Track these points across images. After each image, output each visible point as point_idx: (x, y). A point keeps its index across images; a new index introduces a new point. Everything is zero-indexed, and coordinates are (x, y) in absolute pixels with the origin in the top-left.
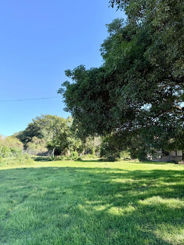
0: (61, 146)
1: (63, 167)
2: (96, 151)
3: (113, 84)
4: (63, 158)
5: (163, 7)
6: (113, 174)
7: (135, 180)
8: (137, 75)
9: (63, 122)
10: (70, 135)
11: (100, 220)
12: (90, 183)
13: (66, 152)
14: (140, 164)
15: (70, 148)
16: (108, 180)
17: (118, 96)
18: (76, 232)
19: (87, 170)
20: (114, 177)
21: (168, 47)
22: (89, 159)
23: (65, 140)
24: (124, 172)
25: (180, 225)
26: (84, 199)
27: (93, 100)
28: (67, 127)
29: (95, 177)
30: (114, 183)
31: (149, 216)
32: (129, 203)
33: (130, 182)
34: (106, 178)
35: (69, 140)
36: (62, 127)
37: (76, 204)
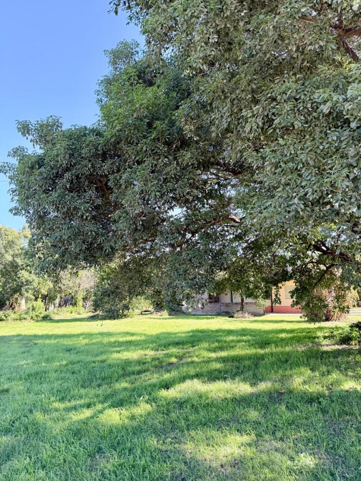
0: (3, 289)
1: (8, 334)
2: (85, 299)
3: (117, 164)
4: (9, 316)
5: (207, 34)
6: (117, 344)
7: (156, 352)
8: (161, 150)
9: (10, 238)
10: (27, 266)
11: (80, 439)
12: (67, 365)
13: (16, 303)
14: (170, 320)
15: (26, 294)
16: (103, 357)
17: (126, 187)
18: (25, 471)
19: (61, 340)
20: (118, 349)
21: (215, 108)
22: (69, 316)
23: (15, 277)
24: (138, 338)
25: (228, 428)
26: (50, 399)
27: (76, 192)
28: (21, 249)
29: (77, 353)
30: (115, 362)
31: (176, 418)
32: (141, 398)
33: (147, 357)
34: (102, 353)
35: (23, 277)
36: (8, 247)
37: (31, 411)
